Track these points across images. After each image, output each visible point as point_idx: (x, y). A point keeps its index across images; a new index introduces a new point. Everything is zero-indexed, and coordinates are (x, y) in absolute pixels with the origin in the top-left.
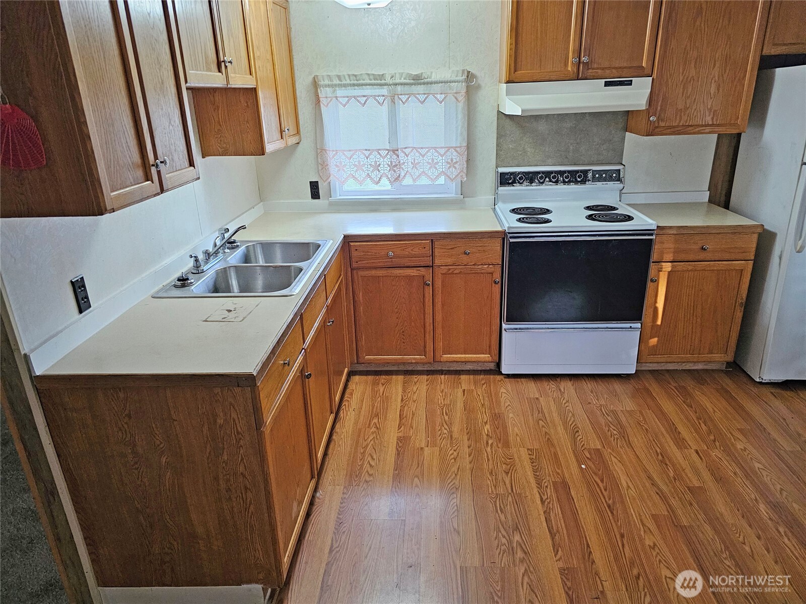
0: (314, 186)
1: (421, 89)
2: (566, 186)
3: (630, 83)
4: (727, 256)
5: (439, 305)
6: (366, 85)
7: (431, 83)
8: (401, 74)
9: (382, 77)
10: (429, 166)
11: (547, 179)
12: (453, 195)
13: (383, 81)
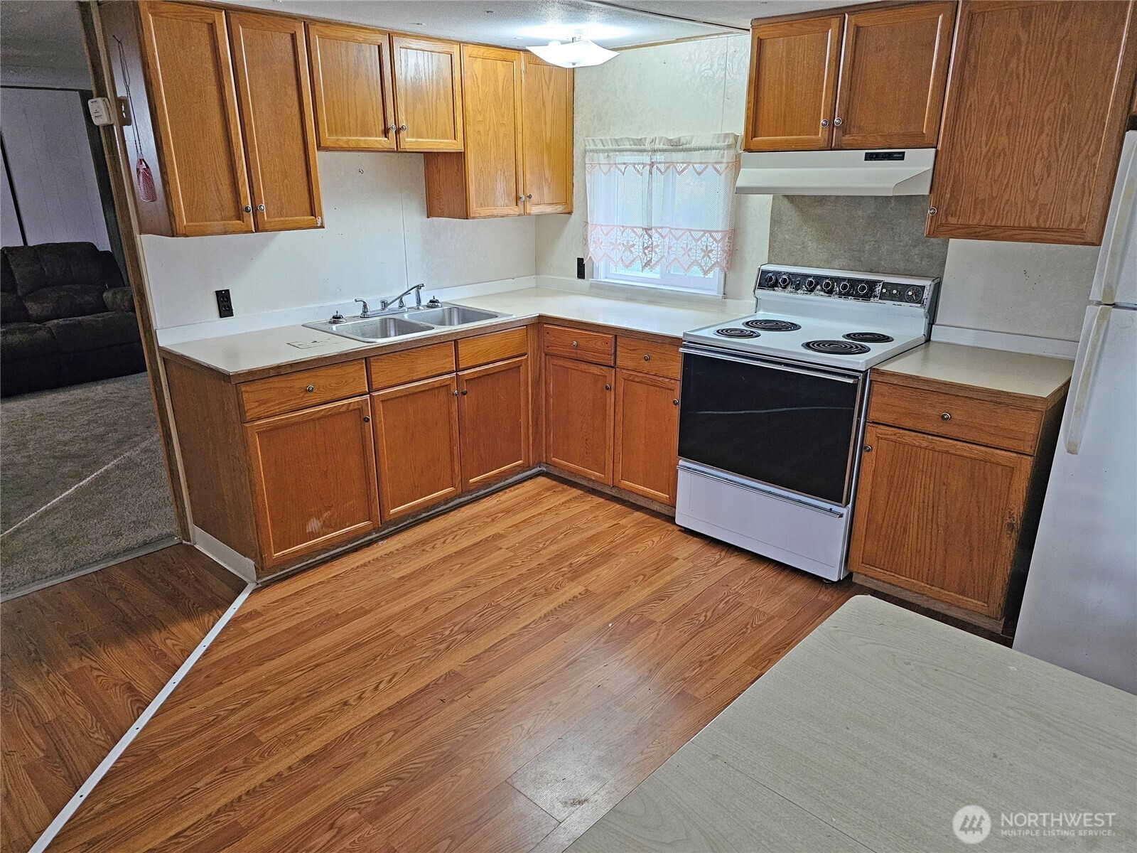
0: (581, 262)
1: (680, 156)
2: (842, 300)
3: (901, 157)
4: (983, 438)
5: (620, 416)
6: (627, 150)
7: (690, 150)
8: (661, 138)
9: (640, 141)
10: (703, 254)
11: (819, 287)
12: (715, 293)
13: (642, 147)
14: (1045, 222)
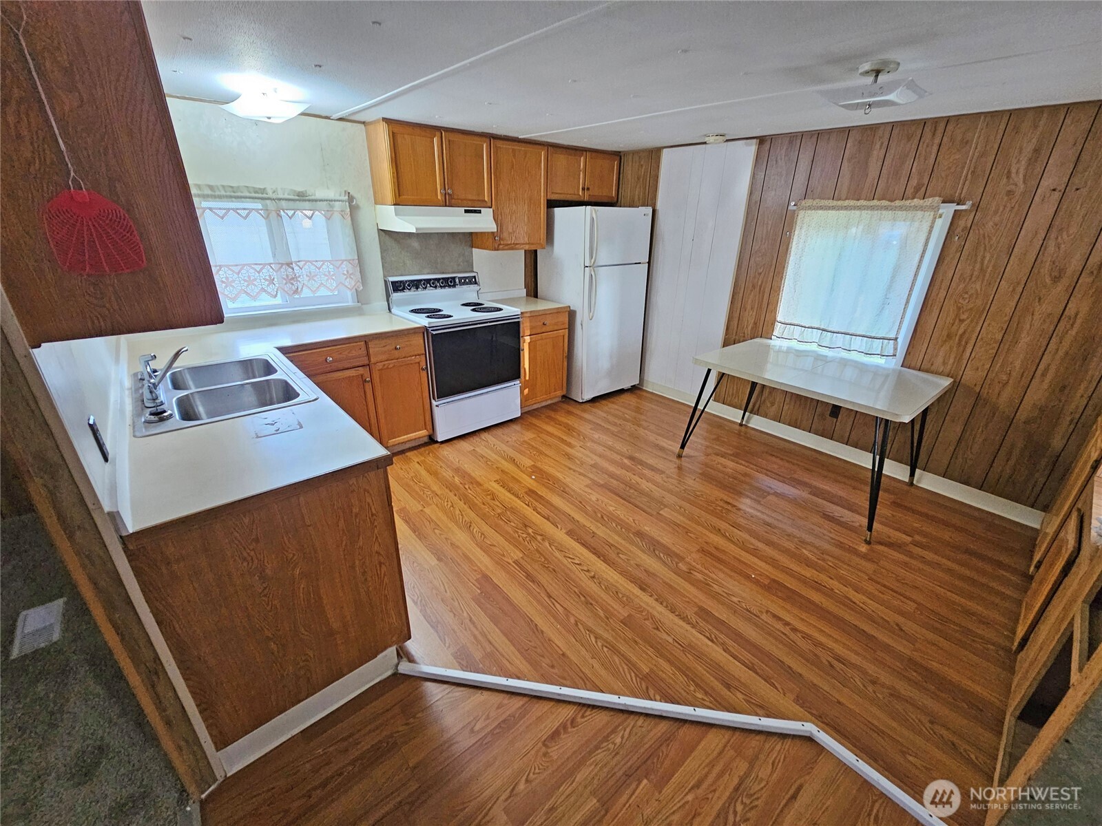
1: (306, 205)
2: (442, 290)
3: (480, 212)
4: (556, 328)
5: (379, 399)
8: (284, 190)
11: (428, 285)
12: (350, 304)
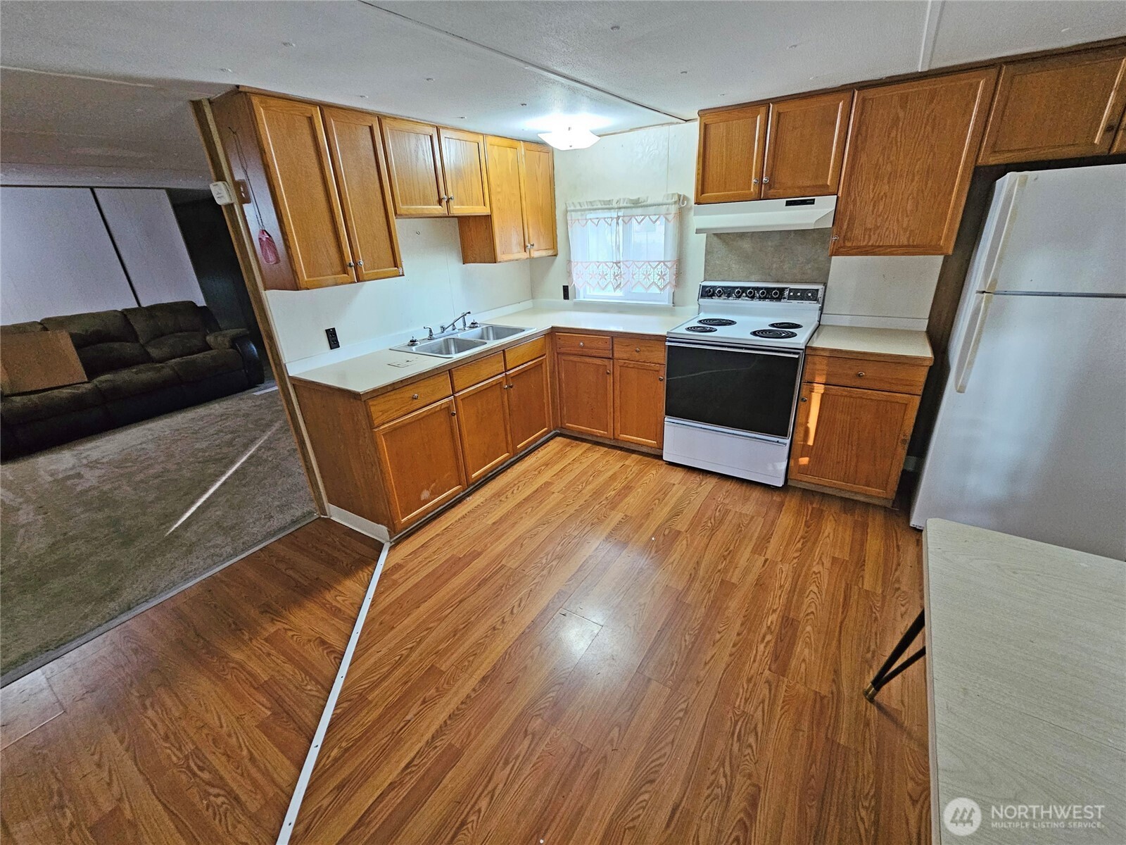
0: (566, 289)
1: (639, 211)
2: (761, 302)
3: (812, 202)
4: (886, 387)
5: (617, 392)
6: (599, 209)
7: (647, 206)
8: (624, 200)
9: (610, 202)
10: (659, 277)
11: (744, 294)
12: (667, 303)
13: (611, 206)
14: (913, 242)
